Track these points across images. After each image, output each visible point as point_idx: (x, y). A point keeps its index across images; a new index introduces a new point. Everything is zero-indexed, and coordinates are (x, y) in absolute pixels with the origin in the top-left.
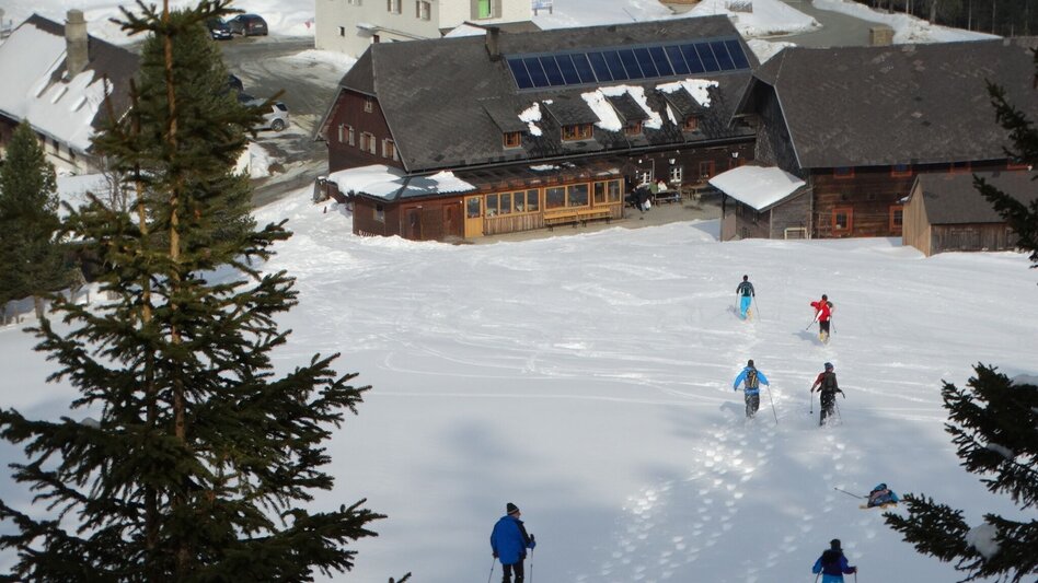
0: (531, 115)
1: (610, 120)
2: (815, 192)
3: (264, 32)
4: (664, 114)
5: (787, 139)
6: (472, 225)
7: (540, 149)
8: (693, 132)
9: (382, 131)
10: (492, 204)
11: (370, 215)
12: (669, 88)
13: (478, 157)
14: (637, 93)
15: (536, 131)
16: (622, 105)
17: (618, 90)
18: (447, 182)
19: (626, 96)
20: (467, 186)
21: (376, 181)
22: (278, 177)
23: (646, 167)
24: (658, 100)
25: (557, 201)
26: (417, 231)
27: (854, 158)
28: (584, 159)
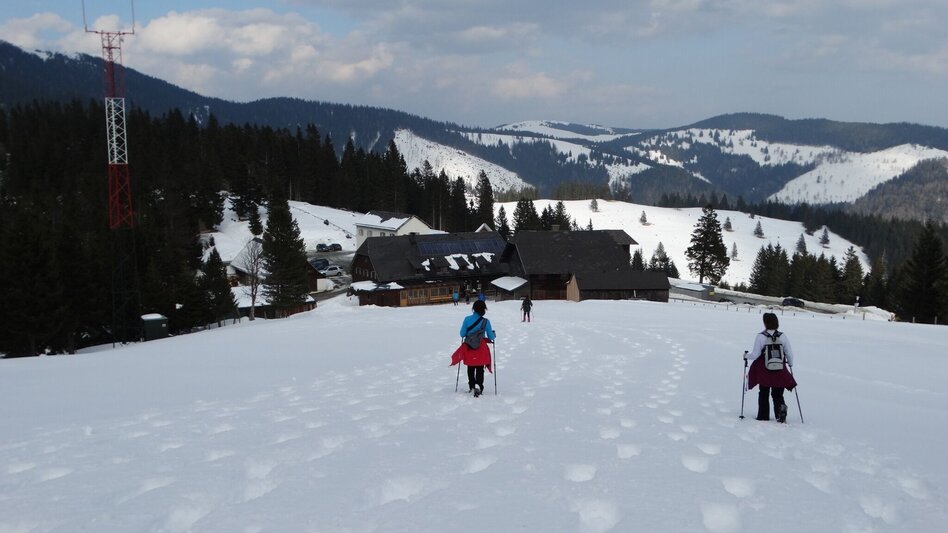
0: (426, 263)
1: (455, 266)
2: (532, 284)
3: (340, 249)
4: (475, 265)
5: (520, 265)
6: (403, 301)
7: (429, 275)
8: (485, 271)
9: (371, 269)
10: (411, 295)
11: (365, 298)
12: (476, 255)
13: (406, 277)
14: (465, 257)
15: (428, 269)
16: (459, 261)
17: (458, 256)
18: (394, 286)
19: (461, 257)
20: (402, 287)
21: (368, 286)
22: (337, 290)
23: (468, 283)
24: (473, 260)
25: (434, 294)
26: (381, 303)
27: (546, 271)
28: (445, 279)
